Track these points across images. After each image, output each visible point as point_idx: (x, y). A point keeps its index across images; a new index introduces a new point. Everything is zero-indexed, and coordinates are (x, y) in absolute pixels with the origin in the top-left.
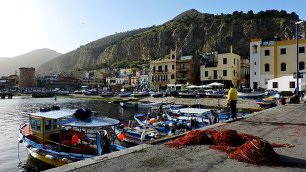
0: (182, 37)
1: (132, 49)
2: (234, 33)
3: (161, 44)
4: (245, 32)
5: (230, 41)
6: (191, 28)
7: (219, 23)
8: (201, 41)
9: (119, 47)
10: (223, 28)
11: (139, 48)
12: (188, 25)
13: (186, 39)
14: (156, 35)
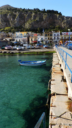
0: (14, 18)
2: (39, 19)
4: (44, 19)
5: (38, 22)
6: (17, 14)
7: (31, 13)
8: (22, 21)
10: (34, 16)
12: (15, 12)
13: (16, 19)
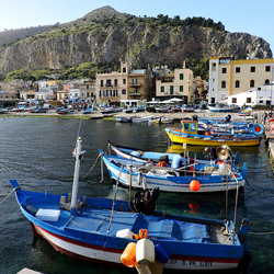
0: (101, 42)
1: (34, 54)
3: (74, 49)
4: (172, 41)
5: (156, 49)
7: (144, 27)
8: (121, 48)
9: (16, 50)
10: (148, 34)
11: (44, 53)
12: (106, 27)
13: (105, 45)
14: (67, 37)
